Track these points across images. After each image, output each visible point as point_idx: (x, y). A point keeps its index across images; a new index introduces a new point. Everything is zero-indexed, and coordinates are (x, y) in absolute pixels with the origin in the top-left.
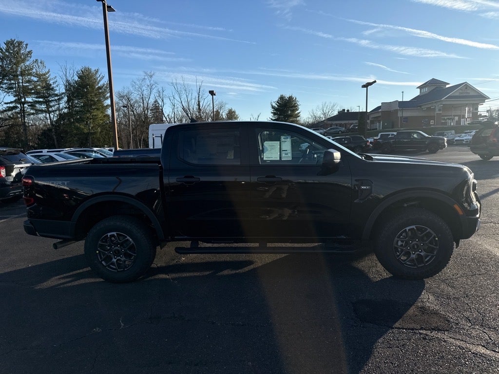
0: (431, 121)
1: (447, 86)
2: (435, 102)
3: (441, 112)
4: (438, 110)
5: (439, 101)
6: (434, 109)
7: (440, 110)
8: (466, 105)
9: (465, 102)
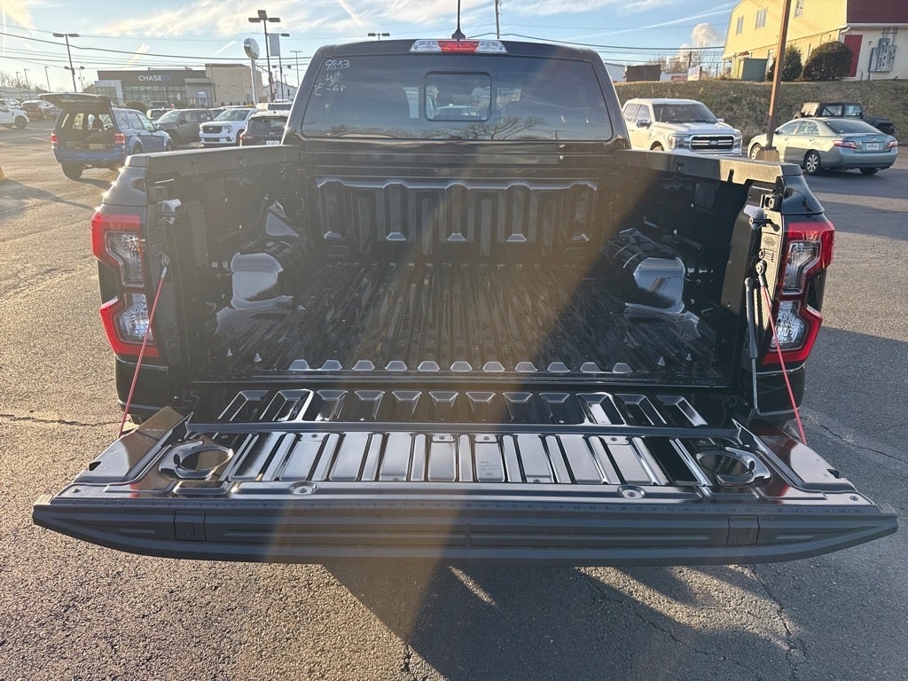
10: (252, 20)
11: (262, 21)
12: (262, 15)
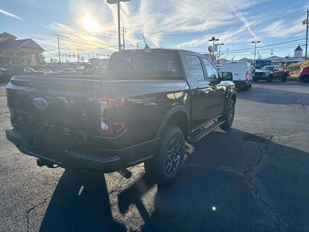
0: (10, 61)
1: (16, 39)
2: (13, 49)
3: (18, 56)
4: (15, 54)
5: (15, 49)
6: (12, 54)
7: (16, 55)
8: (32, 53)
9: (31, 51)
10: (210, 40)
11: (213, 41)
12: (213, 39)
